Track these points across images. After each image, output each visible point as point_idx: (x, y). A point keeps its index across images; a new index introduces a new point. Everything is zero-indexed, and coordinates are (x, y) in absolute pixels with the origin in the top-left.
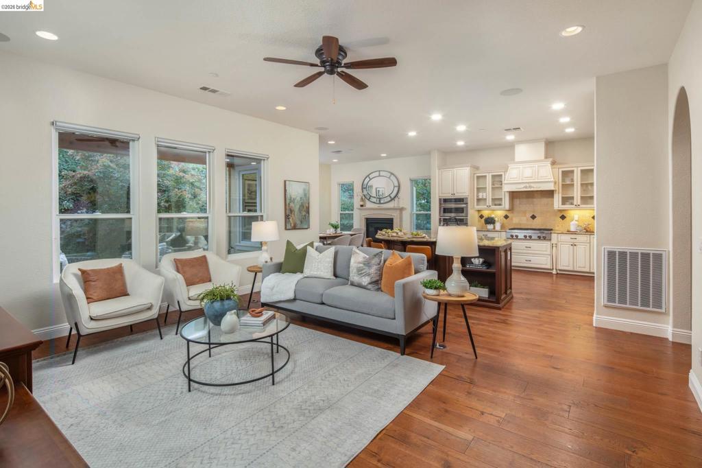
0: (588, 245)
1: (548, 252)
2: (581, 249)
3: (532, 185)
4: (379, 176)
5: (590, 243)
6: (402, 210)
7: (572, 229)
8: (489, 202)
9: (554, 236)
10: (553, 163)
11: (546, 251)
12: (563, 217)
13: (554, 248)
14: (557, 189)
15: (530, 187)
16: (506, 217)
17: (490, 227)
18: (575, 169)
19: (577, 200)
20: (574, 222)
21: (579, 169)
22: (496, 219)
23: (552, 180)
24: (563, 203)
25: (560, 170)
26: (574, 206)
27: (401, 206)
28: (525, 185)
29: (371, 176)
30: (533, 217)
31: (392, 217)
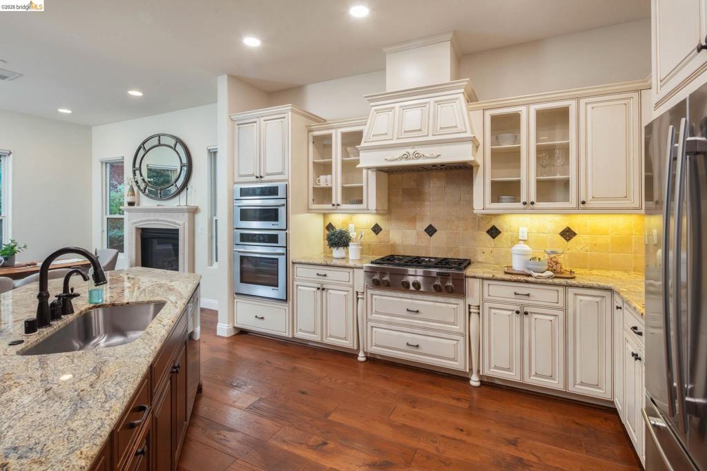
0: (561, 314)
1: (459, 328)
2: (542, 326)
3: (421, 150)
4: (160, 145)
5: (565, 309)
6: (194, 211)
7: (517, 265)
8: (337, 196)
9: (473, 286)
10: (471, 98)
11: (453, 324)
12: (494, 232)
13: (474, 317)
14: (480, 161)
15: (417, 156)
16: (377, 229)
17: (338, 253)
18: (522, 110)
19: (529, 190)
20: (521, 247)
21: (533, 108)
22: (353, 234)
23: (469, 134)
24: (496, 198)
25: (488, 114)
26: (520, 205)
27: (192, 203)
28: (402, 152)
29: (147, 146)
30: (431, 231)
31: (177, 227)
